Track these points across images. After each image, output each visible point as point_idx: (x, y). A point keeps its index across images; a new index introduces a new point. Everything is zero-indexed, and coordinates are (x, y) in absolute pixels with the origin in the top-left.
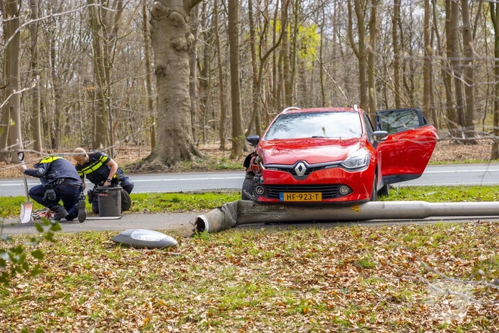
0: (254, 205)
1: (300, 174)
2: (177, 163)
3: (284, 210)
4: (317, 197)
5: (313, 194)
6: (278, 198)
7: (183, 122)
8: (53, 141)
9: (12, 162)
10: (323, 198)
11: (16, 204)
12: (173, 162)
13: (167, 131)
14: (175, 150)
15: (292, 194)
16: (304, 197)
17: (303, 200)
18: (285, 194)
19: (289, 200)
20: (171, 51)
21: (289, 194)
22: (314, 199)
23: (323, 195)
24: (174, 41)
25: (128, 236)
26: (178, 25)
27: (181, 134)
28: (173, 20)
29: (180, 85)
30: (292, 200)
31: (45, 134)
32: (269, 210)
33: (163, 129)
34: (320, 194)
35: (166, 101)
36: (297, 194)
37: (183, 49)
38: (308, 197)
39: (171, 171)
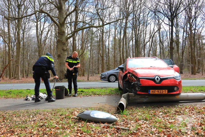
0: (135, 95)
1: (158, 81)
2: (63, 80)
3: (148, 98)
4: (165, 92)
5: (164, 90)
6: (148, 92)
7: (65, 69)
8: (27, 75)
9: (17, 79)
10: (168, 92)
11: (20, 93)
12: (62, 79)
13: (60, 71)
14: (62, 76)
15: (154, 90)
16: (160, 92)
17: (159, 93)
18: (151, 91)
19: (153, 93)
20: (62, 51)
21: (153, 90)
22: (164, 93)
23: (168, 91)
24: (63, 48)
25: (88, 115)
26: (64, 44)
27: (64, 72)
28: (63, 43)
29: (64, 59)
30: (154, 93)
31: (25, 73)
32: (141, 98)
33: (59, 71)
34: (167, 90)
35: (60, 63)
36: (157, 91)
37: (65, 50)
38: (162, 92)
39: (61, 82)
